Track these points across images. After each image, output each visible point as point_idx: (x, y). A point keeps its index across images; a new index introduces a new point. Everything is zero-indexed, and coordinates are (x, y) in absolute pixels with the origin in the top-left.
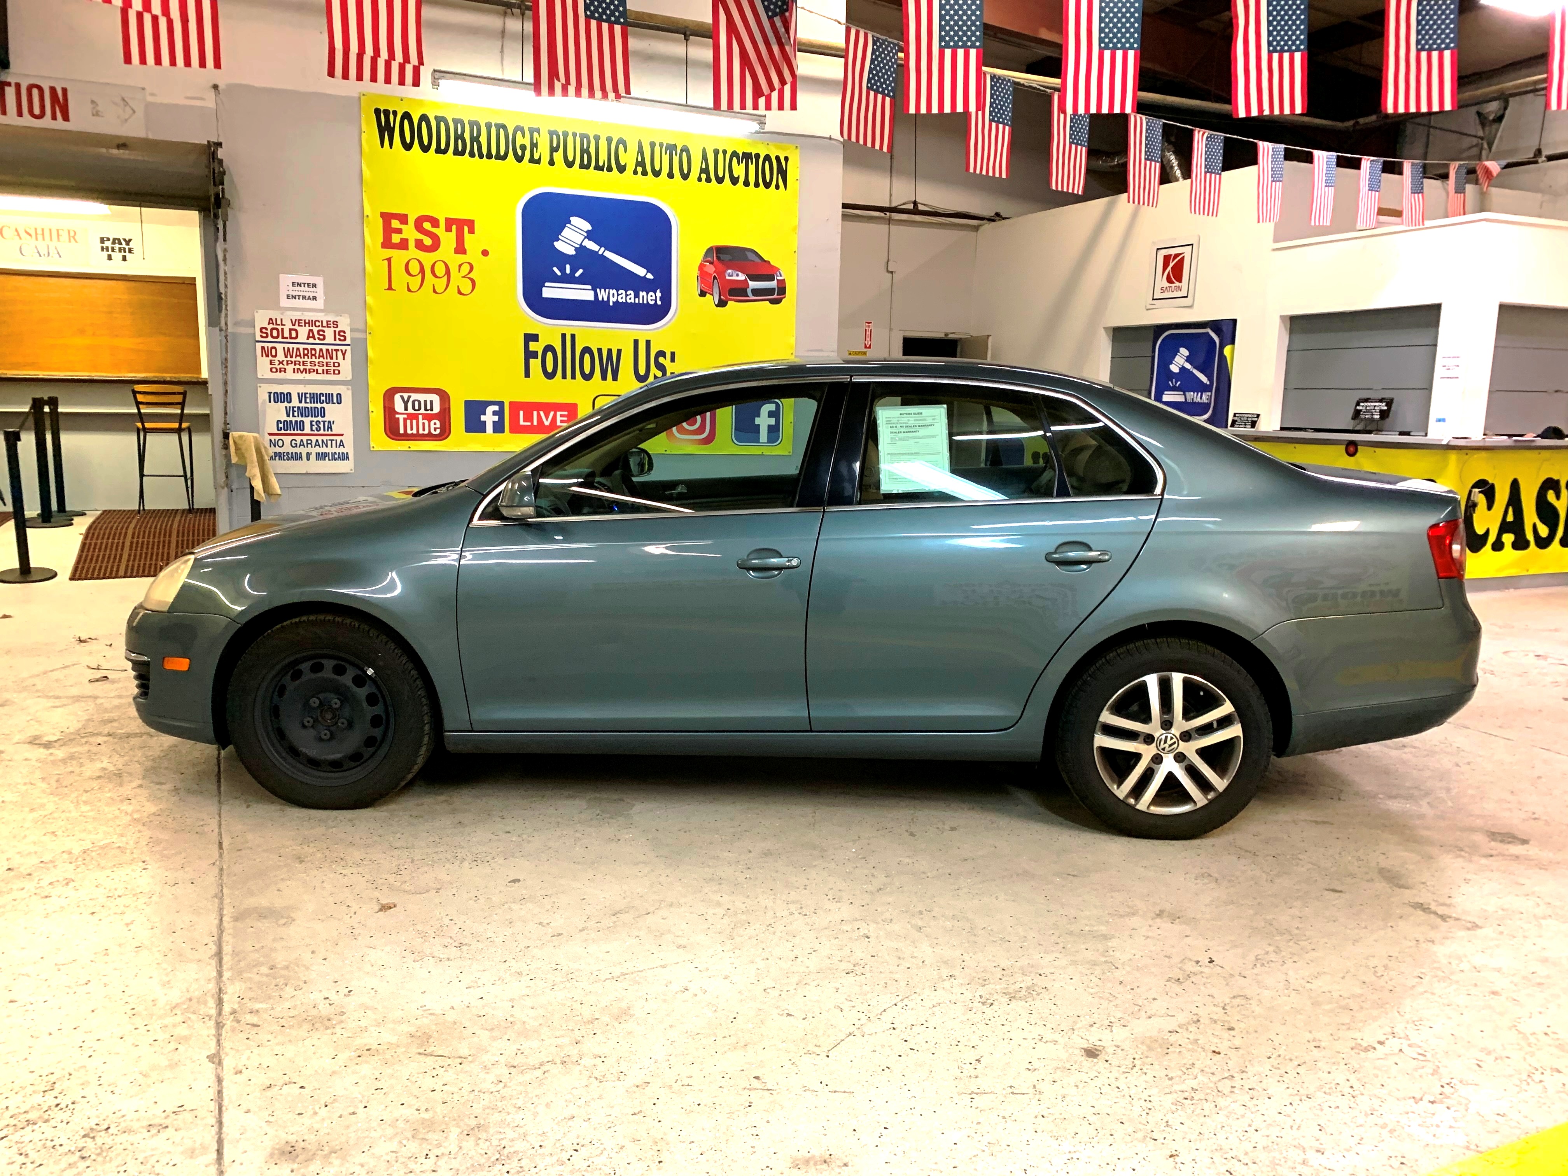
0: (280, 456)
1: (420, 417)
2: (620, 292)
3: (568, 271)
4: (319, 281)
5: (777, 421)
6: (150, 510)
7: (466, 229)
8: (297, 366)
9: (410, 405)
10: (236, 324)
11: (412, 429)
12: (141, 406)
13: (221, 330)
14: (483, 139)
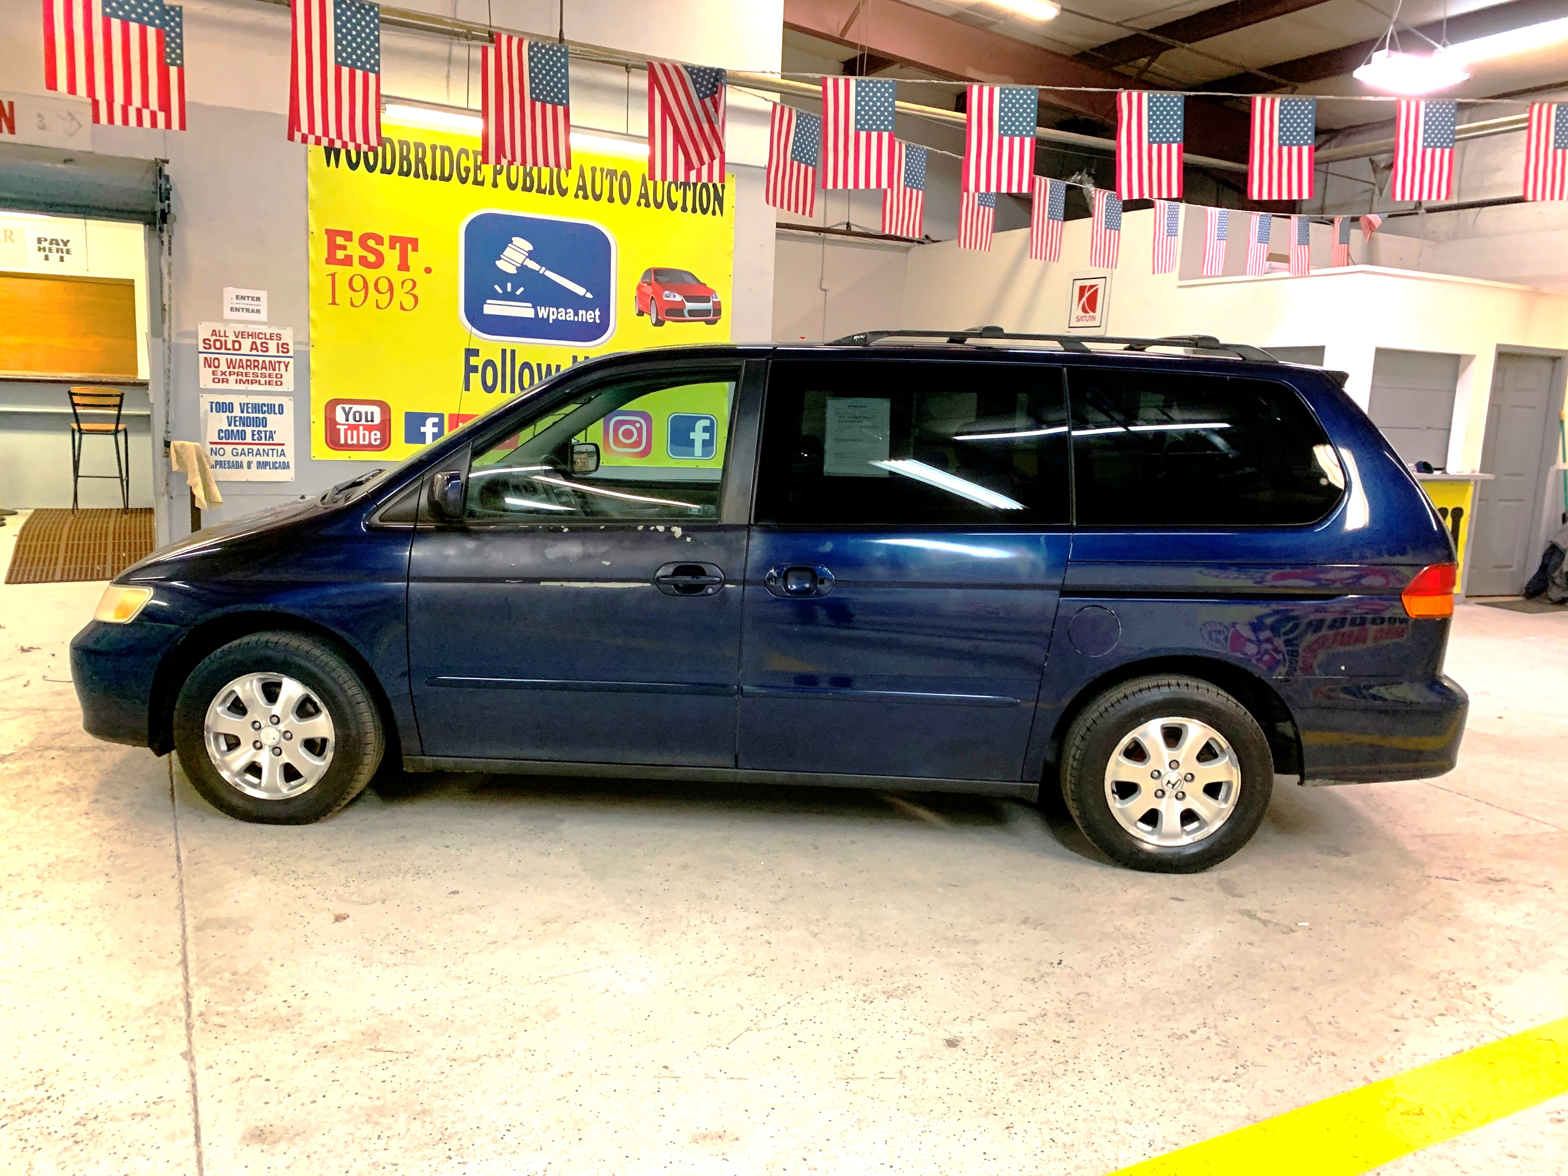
0: (221, 465)
1: (361, 428)
2: (560, 310)
3: (509, 289)
4: (263, 294)
5: (712, 436)
6: (83, 510)
7: (410, 247)
8: (240, 377)
9: (351, 416)
10: (180, 335)
11: (352, 440)
12: (77, 408)
13: (164, 340)
14: (428, 161)
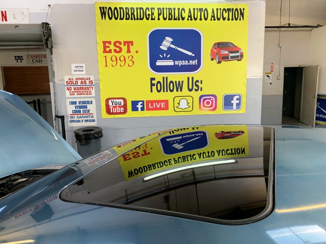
0: (74, 121)
1: (117, 107)
2: (183, 61)
3: (165, 56)
4: (84, 65)
5: (240, 102)
7: (130, 44)
8: (78, 93)
9: (114, 103)
11: (115, 111)
14: (135, 14)
